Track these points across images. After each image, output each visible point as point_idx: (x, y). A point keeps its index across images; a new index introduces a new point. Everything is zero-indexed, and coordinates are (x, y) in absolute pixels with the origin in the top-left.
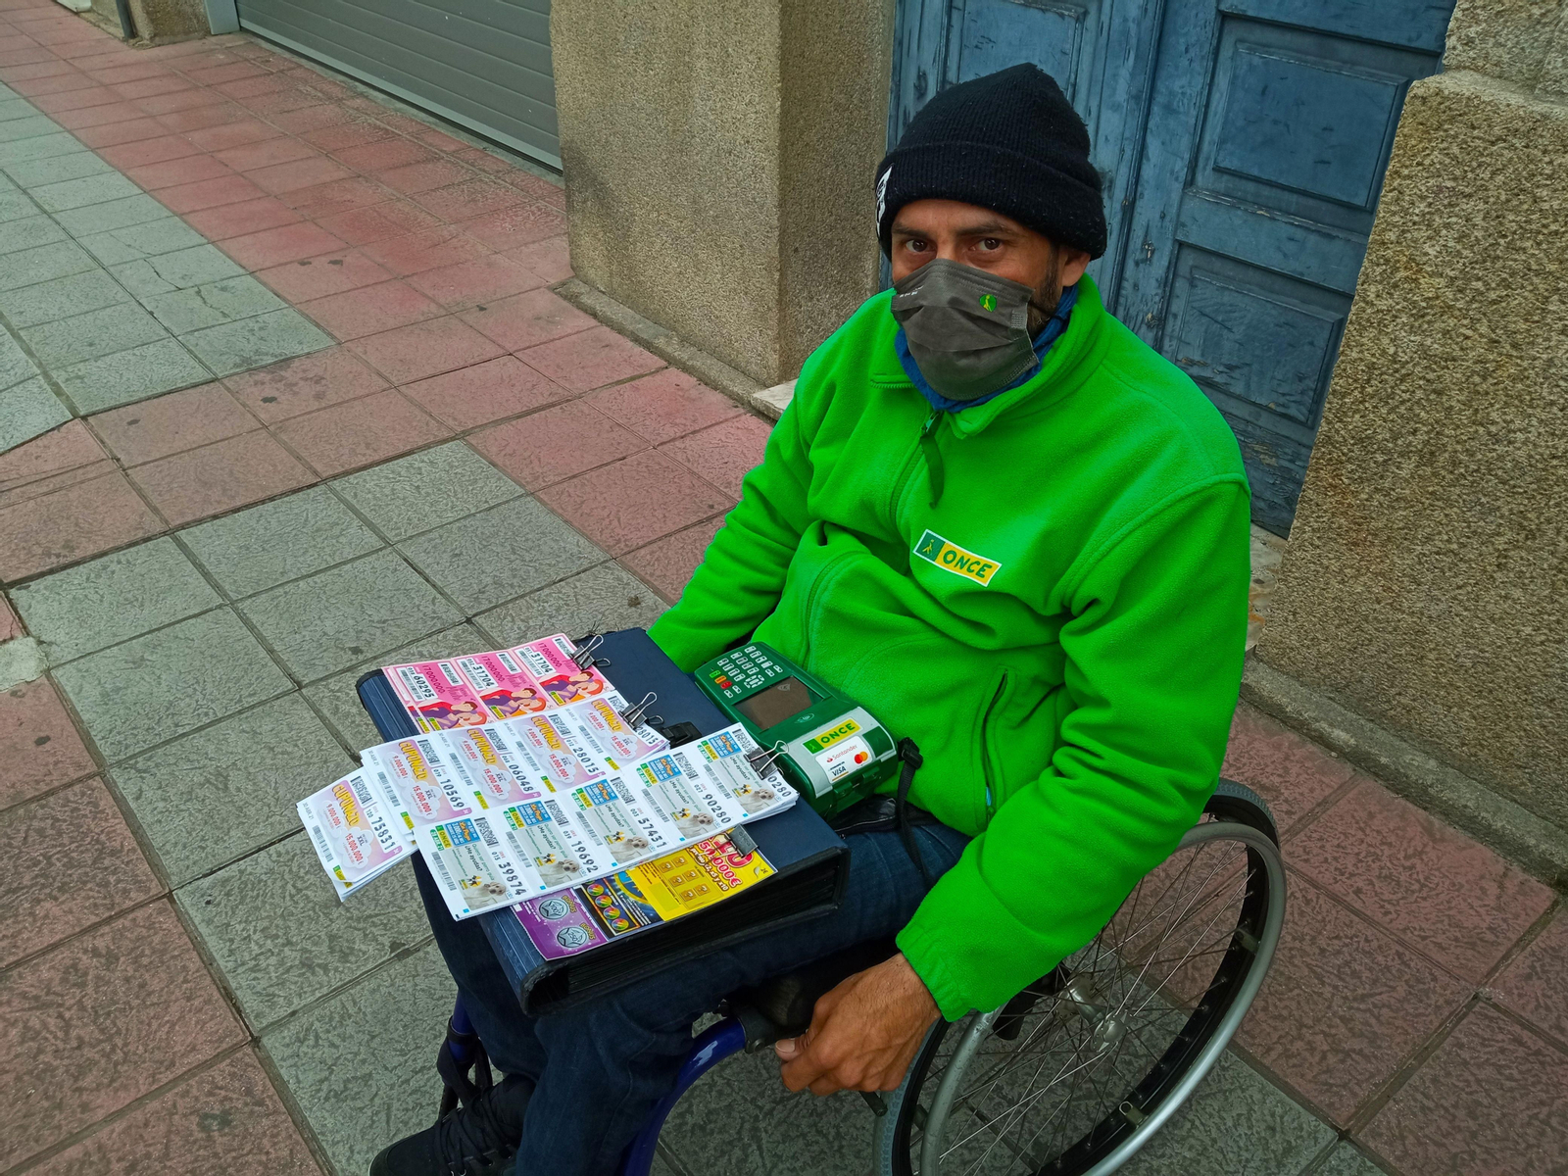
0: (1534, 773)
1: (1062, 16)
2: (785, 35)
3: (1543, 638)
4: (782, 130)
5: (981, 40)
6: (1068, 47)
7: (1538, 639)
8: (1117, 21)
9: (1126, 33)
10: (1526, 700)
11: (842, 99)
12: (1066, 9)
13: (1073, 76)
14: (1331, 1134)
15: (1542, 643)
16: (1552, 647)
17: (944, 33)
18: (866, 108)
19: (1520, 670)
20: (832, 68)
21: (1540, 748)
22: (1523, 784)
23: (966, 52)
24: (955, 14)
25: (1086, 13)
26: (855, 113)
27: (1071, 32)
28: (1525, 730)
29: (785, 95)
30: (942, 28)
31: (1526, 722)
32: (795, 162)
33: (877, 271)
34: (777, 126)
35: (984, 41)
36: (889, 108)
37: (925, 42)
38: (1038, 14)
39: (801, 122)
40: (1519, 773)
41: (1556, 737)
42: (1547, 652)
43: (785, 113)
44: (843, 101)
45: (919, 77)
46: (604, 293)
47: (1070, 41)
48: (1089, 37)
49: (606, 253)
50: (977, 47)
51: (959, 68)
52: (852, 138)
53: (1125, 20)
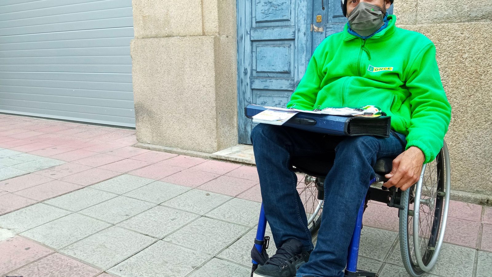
0: (463, 180)
1: (285, 47)
2: (215, 56)
3: (455, 144)
4: (215, 80)
5: (262, 57)
6: (287, 54)
7: (454, 145)
8: (300, 45)
9: (303, 47)
10: (455, 162)
11: (227, 75)
12: (285, 45)
13: (289, 60)
14: (475, 250)
15: (455, 145)
16: (457, 145)
17: (251, 58)
18: (232, 78)
19: (452, 154)
20: (225, 66)
21: (462, 173)
22: (461, 185)
23: (258, 61)
24: (253, 53)
25: (291, 45)
26: (230, 79)
27: (287, 50)
28: (457, 170)
29: (216, 71)
30: (250, 57)
31: (457, 168)
32: (218, 89)
33: (237, 121)
34: (214, 80)
35: (263, 57)
36: (237, 79)
37: (246, 61)
38: (278, 48)
39: (219, 79)
40: (460, 182)
41: (465, 169)
42: (457, 147)
43: (216, 76)
44: (228, 75)
45: (245, 70)
46: (150, 144)
47: (288, 52)
48: (292, 51)
49: (151, 131)
50: (261, 59)
51: (256, 66)
52: (230, 85)
53: (302, 44)
